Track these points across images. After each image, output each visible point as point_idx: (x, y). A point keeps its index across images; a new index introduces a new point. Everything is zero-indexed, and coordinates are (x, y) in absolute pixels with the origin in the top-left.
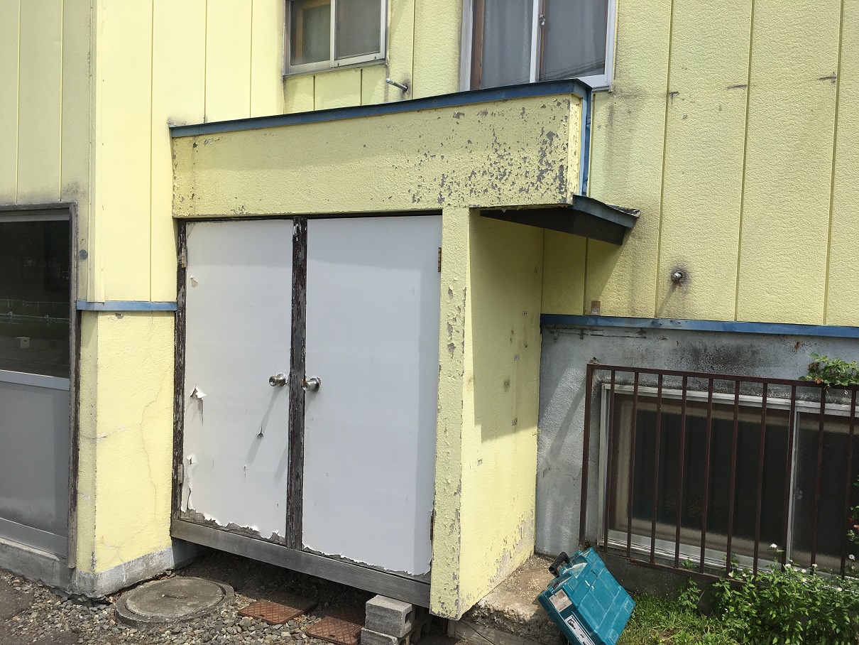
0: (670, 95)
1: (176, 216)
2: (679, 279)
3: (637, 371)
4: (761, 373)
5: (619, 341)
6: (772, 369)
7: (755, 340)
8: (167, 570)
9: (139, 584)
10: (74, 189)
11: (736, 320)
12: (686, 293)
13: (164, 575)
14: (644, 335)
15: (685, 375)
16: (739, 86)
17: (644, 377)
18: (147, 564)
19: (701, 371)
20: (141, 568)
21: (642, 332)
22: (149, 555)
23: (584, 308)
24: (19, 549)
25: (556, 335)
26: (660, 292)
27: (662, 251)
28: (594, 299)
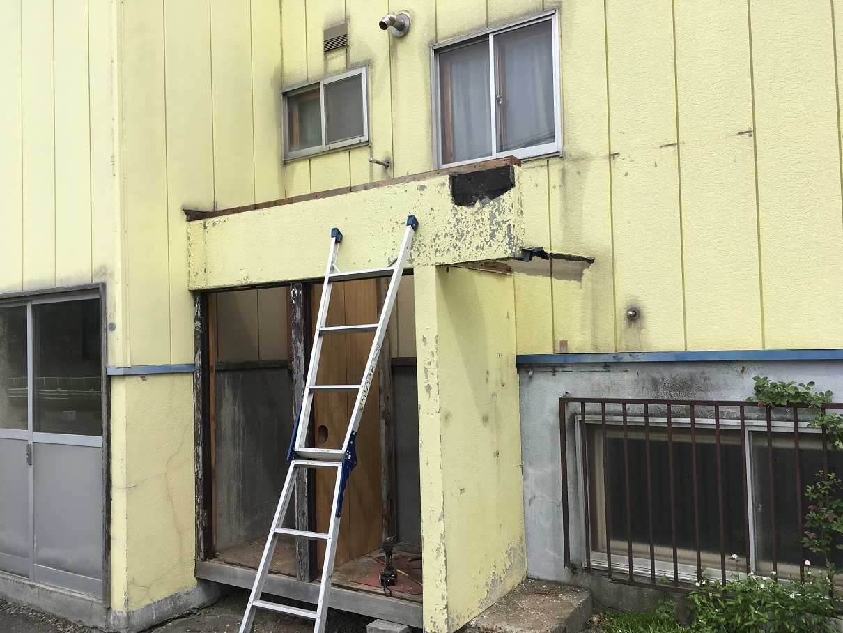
0: (612, 156)
1: (191, 289)
2: (634, 316)
3: (603, 401)
4: (713, 397)
5: (587, 375)
6: (724, 392)
7: (705, 368)
8: (193, 609)
9: (167, 621)
10: (103, 271)
11: (686, 350)
12: (641, 328)
13: (191, 613)
14: (608, 369)
15: (646, 402)
16: (670, 145)
17: (610, 407)
18: (175, 603)
19: (660, 398)
20: (169, 607)
21: (607, 366)
22: (176, 594)
23: (554, 347)
24: (62, 593)
25: (531, 373)
26: (618, 329)
27: (617, 293)
28: (562, 339)
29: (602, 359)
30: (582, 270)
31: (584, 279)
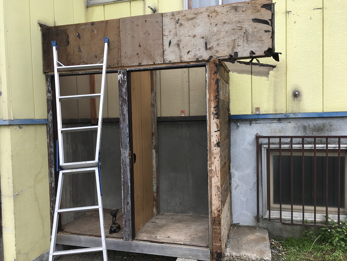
2: (296, 95)
3: (280, 137)
4: (334, 134)
5: (269, 125)
6: (339, 132)
7: (331, 120)
11: (323, 111)
12: (300, 101)
15: (303, 137)
16: (319, 9)
17: (283, 140)
18: (41, 260)
19: (307, 135)
21: (280, 120)
22: (42, 255)
23: (252, 111)
25: (238, 124)
26: (288, 101)
27: (287, 83)
28: (256, 106)
29: (278, 117)
30: (269, 71)
31: (270, 76)
